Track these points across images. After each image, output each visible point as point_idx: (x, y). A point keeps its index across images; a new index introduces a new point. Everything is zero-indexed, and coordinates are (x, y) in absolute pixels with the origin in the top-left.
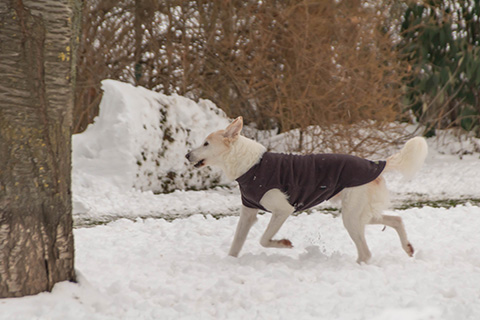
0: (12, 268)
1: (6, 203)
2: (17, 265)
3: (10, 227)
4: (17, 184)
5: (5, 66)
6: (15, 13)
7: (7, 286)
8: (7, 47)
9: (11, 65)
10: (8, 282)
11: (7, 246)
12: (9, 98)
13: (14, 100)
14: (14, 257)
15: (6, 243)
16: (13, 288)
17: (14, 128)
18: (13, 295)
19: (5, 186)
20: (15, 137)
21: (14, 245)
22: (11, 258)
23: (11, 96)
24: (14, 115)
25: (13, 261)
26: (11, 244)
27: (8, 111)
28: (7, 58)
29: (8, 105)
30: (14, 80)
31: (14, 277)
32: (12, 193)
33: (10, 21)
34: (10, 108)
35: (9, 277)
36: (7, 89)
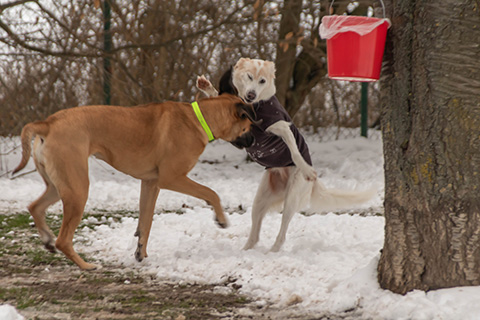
0: (469, 256)
1: (464, 192)
2: (474, 254)
3: (468, 216)
4: (475, 173)
5: (464, 57)
6: (475, 4)
7: (464, 274)
8: (467, 39)
9: (470, 56)
10: (465, 270)
11: (465, 235)
12: (468, 89)
13: (473, 90)
14: (472, 246)
15: (463, 231)
16: (470, 276)
17: (473, 118)
18: (471, 284)
19: (463, 175)
20: (474, 128)
21: (472, 234)
22: (468, 247)
23: (470, 86)
24: (473, 105)
25: (471, 250)
26: (468, 234)
27: (468, 101)
28: (467, 49)
29: (467, 96)
30: (474, 71)
31: (471, 265)
32: (470, 182)
33: (470, 13)
34: (470, 98)
35: (466, 265)
36: (466, 80)
